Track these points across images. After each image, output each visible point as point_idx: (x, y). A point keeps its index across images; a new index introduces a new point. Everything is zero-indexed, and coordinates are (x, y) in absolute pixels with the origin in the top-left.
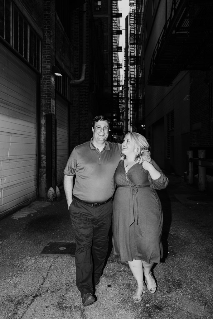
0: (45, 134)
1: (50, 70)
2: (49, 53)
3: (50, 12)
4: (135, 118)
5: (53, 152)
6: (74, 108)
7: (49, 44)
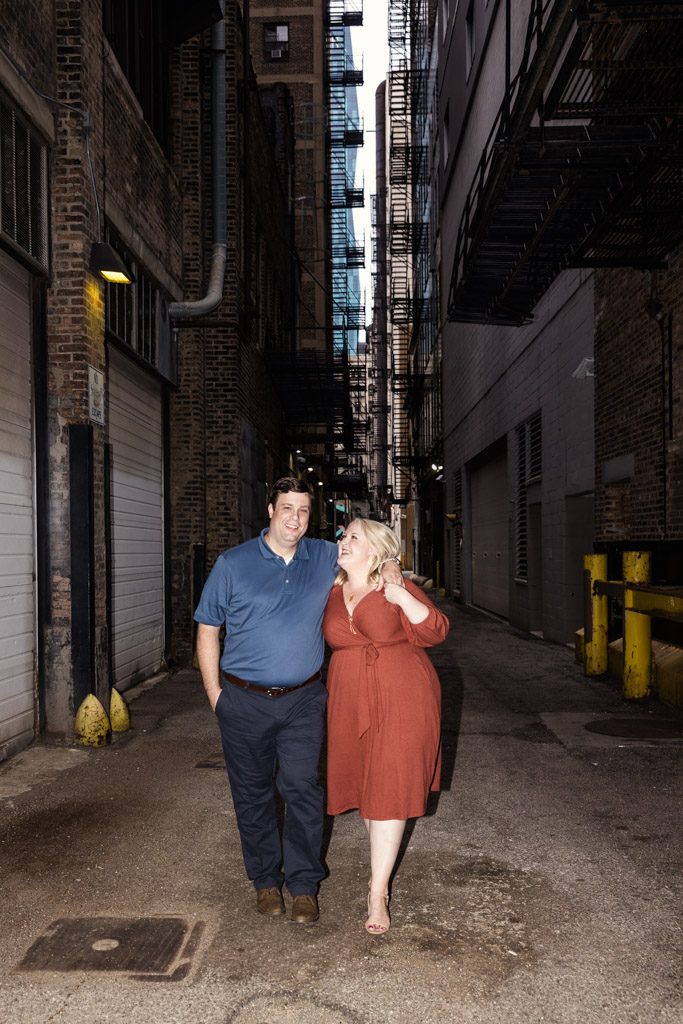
0: (65, 497)
1: (81, 260)
2: (78, 194)
3: (82, 41)
4: (409, 440)
5: (97, 566)
6: (185, 403)
7: (77, 162)
